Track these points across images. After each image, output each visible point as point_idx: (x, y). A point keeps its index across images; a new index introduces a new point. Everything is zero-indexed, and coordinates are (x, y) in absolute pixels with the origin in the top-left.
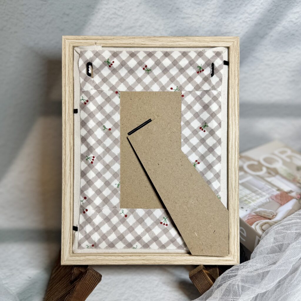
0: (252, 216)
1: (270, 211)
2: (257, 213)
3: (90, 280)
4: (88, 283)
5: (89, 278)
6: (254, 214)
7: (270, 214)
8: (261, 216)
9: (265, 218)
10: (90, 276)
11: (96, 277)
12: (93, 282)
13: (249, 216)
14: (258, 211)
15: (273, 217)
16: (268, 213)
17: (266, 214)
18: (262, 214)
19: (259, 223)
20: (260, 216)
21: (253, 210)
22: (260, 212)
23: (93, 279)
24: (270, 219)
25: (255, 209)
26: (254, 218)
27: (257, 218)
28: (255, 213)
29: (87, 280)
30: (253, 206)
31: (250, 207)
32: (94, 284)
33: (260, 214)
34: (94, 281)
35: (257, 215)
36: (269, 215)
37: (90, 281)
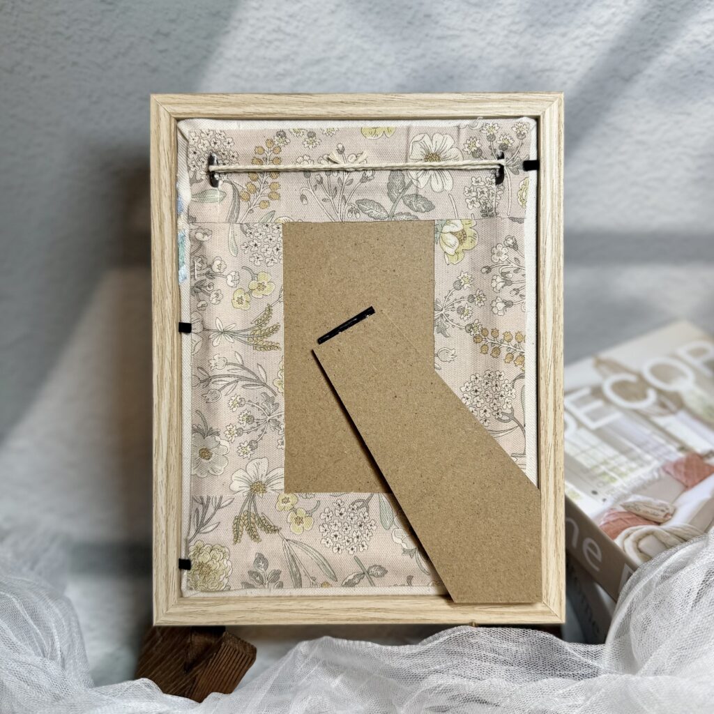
0: (617, 516)
1: (659, 501)
2: (629, 507)
3: (229, 662)
4: (224, 670)
5: (227, 657)
6: (622, 509)
7: (657, 509)
8: (638, 515)
9: (648, 520)
10: (229, 654)
11: (244, 655)
12: (237, 666)
13: (609, 515)
14: (631, 502)
15: (666, 519)
16: (654, 509)
17: (649, 510)
18: (639, 510)
19: (632, 533)
20: (635, 515)
21: (619, 499)
22: (636, 505)
23: (236, 660)
24: (659, 524)
25: (626, 496)
26: (621, 519)
27: (628, 519)
28: (624, 506)
29: (223, 663)
30: (621, 489)
31: (613, 490)
32: (239, 671)
33: (636, 509)
34: (239, 664)
35: (629, 513)
36: (656, 512)
37: (229, 666)
